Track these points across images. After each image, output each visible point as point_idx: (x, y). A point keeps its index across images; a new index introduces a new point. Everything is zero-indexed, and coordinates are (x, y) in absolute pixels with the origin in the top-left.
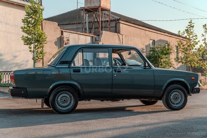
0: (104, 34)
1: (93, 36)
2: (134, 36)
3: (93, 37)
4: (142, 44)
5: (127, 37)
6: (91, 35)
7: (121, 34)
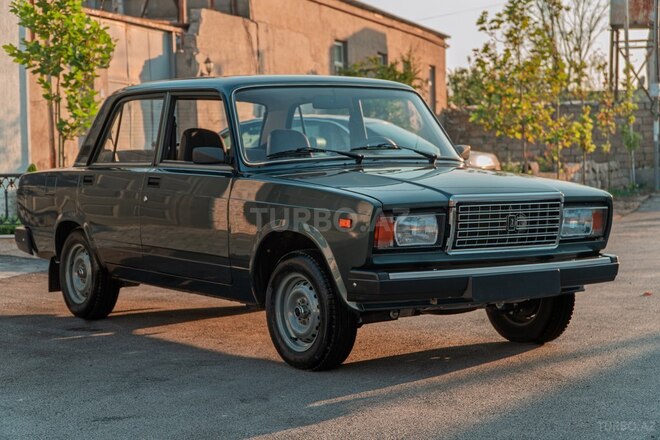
0: (204, 21)
1: (171, 29)
2: (289, 28)
3: (170, 33)
4: (312, 55)
5: (270, 31)
6: (164, 27)
7: (253, 21)
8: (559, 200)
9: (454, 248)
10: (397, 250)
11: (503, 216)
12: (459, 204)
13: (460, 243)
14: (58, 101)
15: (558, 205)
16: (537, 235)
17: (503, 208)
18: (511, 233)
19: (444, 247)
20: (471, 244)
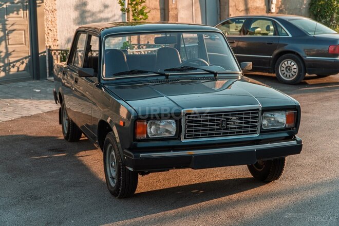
8: (258, 109)
9: (185, 138)
10: (148, 140)
11: (218, 120)
12: (186, 114)
13: (188, 136)
14: (128, 12)
15: (257, 113)
16: (243, 130)
17: (218, 115)
18: (223, 129)
19: (180, 137)
20: (197, 136)
